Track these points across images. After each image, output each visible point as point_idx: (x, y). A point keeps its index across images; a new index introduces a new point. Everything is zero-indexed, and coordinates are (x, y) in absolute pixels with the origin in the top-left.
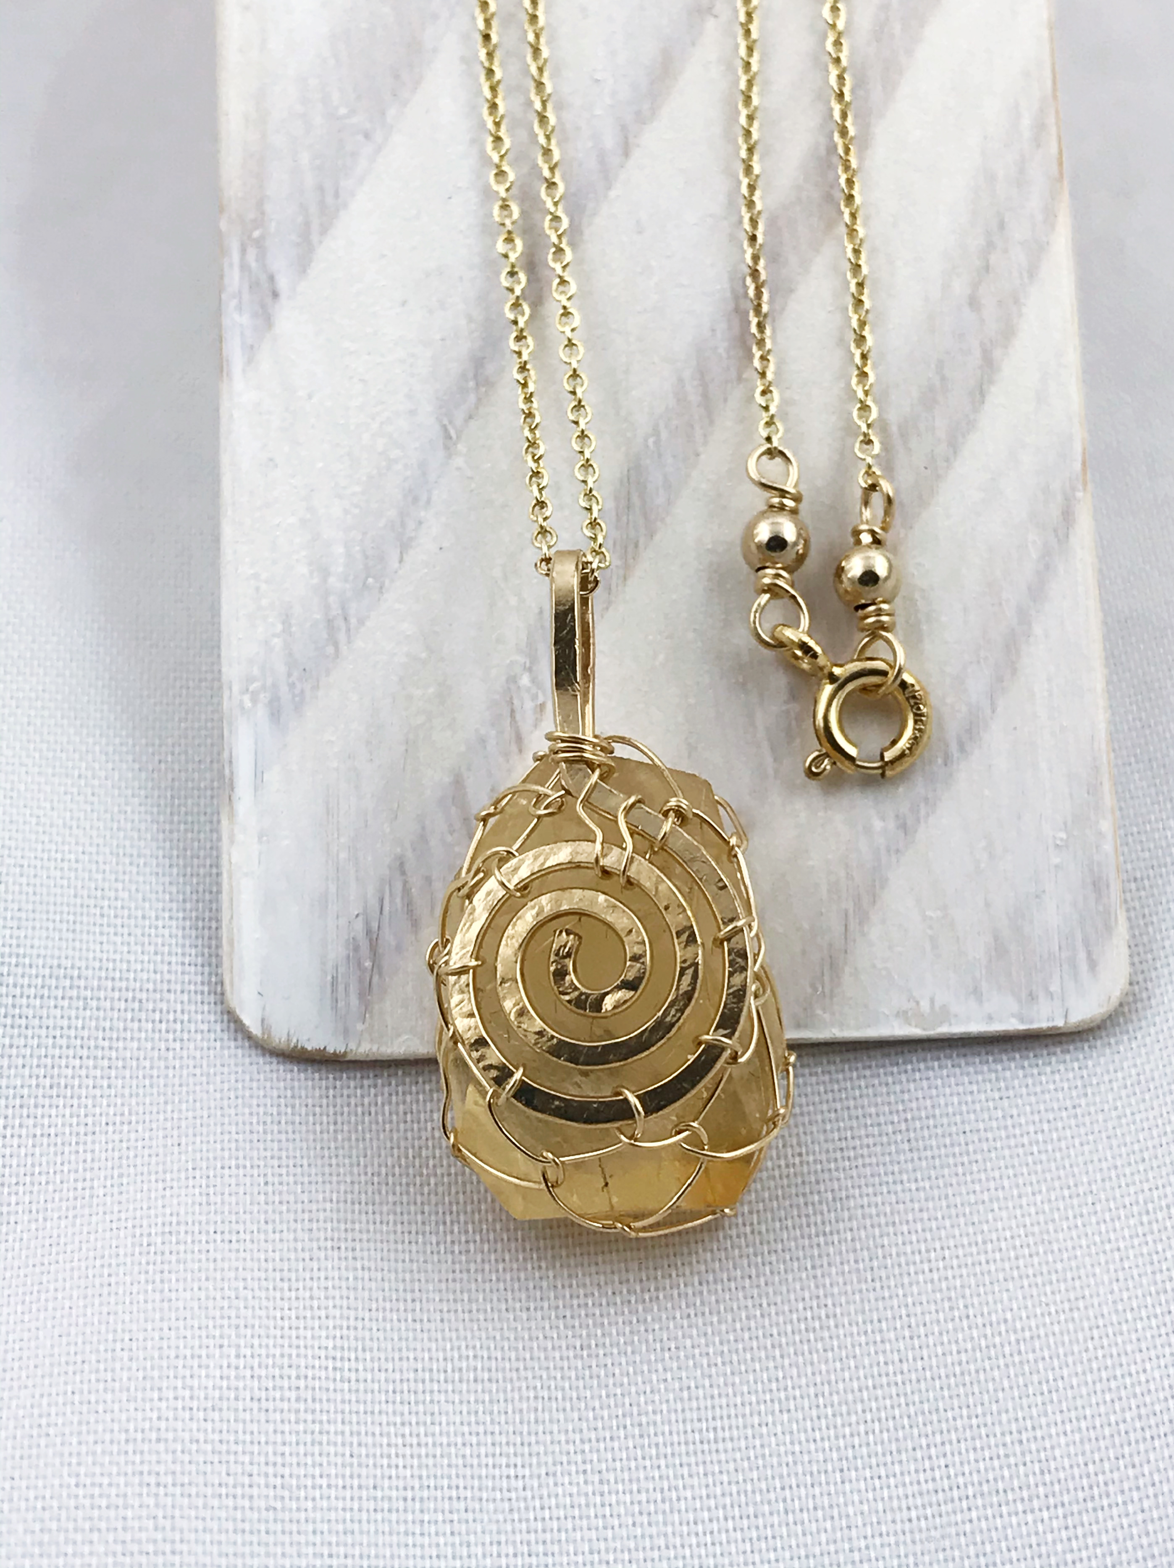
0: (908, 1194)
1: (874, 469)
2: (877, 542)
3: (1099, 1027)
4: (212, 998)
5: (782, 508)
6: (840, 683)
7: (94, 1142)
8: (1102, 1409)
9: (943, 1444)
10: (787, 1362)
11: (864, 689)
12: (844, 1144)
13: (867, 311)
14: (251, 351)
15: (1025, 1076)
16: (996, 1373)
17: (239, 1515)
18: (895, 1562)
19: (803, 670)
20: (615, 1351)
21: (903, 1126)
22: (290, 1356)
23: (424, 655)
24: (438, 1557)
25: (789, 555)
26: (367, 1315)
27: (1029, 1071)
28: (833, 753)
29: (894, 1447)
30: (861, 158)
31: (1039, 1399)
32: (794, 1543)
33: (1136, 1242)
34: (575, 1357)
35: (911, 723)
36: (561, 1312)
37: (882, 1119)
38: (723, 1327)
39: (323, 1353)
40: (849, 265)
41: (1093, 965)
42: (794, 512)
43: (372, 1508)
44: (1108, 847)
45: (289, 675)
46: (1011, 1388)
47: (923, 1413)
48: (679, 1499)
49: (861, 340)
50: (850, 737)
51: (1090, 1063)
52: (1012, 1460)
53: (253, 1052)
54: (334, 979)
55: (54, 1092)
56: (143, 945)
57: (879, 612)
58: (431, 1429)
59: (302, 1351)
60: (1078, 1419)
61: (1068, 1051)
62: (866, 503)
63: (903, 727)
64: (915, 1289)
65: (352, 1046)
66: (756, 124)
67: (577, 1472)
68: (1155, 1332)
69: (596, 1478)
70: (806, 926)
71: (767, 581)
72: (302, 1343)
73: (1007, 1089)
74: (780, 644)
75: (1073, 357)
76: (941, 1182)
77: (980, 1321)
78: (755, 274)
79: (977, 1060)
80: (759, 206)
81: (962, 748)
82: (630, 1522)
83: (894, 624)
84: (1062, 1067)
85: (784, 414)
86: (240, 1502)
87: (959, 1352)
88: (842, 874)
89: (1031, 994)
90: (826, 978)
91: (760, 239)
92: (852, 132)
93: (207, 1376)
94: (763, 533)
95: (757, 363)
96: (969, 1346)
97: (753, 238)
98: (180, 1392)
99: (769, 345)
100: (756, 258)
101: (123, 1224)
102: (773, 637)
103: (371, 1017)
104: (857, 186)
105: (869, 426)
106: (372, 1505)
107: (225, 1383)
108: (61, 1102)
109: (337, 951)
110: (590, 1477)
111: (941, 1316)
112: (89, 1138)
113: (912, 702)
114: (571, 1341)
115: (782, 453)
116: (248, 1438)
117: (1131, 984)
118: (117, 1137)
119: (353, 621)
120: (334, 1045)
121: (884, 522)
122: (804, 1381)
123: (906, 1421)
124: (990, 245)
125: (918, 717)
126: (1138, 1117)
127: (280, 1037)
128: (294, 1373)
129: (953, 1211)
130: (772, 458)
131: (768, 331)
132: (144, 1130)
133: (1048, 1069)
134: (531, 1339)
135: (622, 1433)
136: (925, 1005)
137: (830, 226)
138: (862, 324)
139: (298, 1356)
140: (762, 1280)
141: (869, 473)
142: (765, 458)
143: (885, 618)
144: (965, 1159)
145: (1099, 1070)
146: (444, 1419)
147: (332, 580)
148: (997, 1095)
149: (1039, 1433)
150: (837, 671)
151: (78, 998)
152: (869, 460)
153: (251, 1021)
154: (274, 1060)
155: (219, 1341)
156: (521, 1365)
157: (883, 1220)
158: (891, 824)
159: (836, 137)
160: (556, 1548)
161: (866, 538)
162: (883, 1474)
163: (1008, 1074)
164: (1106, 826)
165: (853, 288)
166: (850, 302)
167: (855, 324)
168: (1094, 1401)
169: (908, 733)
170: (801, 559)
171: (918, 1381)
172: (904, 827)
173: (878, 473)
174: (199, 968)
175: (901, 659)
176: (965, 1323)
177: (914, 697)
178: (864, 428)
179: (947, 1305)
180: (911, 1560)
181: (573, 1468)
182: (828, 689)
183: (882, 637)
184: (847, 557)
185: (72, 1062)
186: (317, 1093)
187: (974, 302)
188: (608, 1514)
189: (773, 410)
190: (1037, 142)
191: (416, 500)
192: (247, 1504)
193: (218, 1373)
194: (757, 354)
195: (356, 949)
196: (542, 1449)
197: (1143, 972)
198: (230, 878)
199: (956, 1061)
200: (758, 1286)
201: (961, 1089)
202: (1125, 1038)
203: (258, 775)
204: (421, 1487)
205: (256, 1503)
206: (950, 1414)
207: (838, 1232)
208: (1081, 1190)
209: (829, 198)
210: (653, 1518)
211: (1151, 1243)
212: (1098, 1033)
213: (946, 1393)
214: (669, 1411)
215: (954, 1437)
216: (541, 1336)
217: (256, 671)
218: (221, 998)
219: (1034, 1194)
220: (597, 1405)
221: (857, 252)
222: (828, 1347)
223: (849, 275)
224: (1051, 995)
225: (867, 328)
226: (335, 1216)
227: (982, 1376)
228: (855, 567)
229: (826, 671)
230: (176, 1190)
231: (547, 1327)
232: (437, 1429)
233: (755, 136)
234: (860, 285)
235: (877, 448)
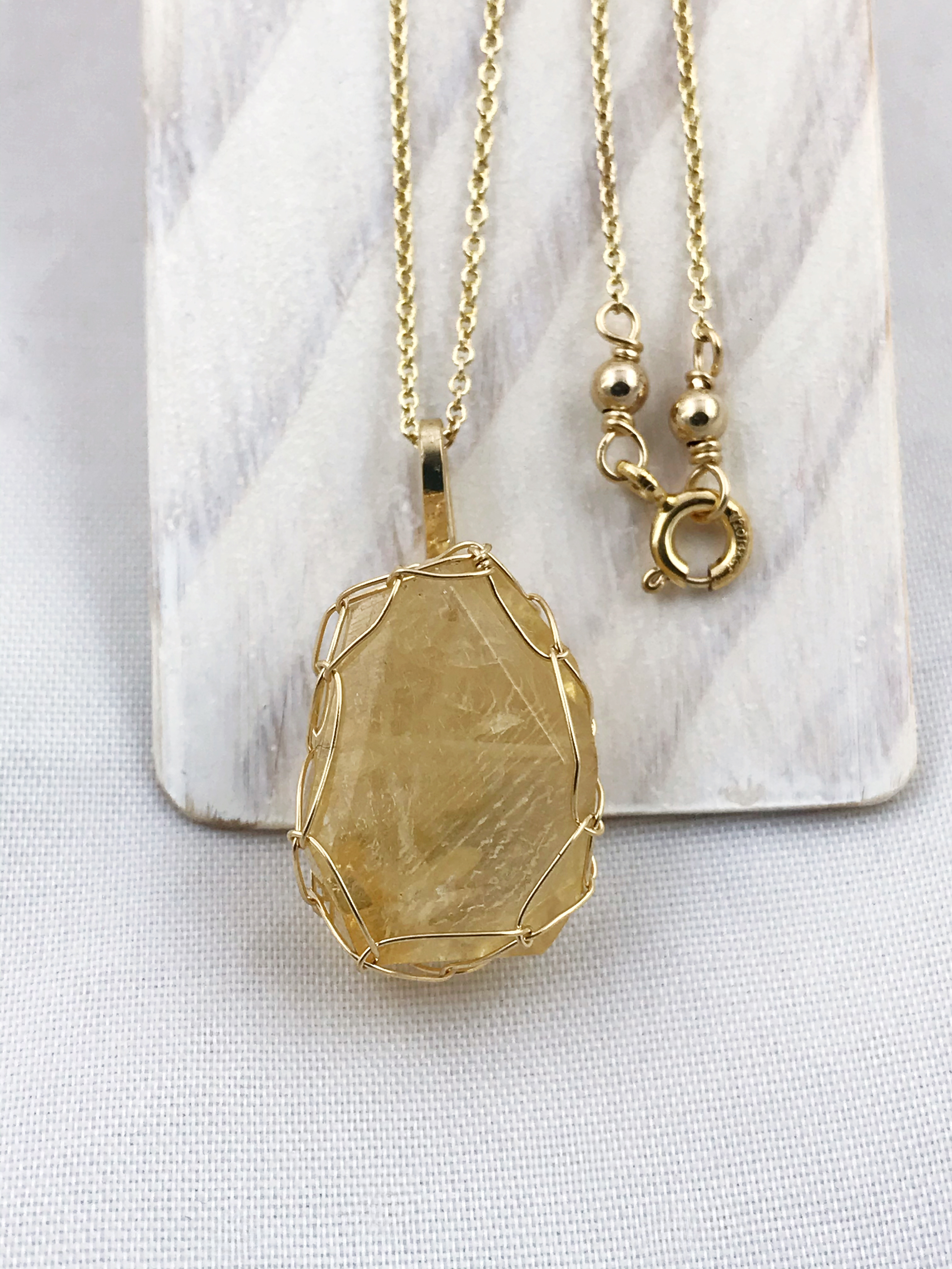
0: (726, 944)
1: (705, 322)
2: (708, 386)
3: (890, 801)
4: (145, 774)
5: (625, 357)
6: (673, 511)
7: (44, 903)
8: (888, 1136)
9: (754, 1161)
10: (623, 1088)
11: (696, 515)
12: (673, 900)
13: (701, 182)
14: (171, 221)
15: (827, 843)
16: (800, 1102)
17: (159, 1225)
18: (712, 1263)
19: (642, 499)
20: (479, 1076)
21: (724, 885)
22: (204, 1086)
23: (320, 485)
24: (328, 1255)
25: (631, 398)
26: (270, 1048)
27: (830, 839)
28: (666, 569)
29: (712, 1164)
30: (697, 46)
31: (835, 1126)
32: (627, 1245)
33: (919, 990)
34: (446, 1081)
35: (734, 545)
36: (435, 1042)
37: (706, 879)
38: (570, 1057)
39: (232, 1082)
40: (686, 140)
41: (886, 750)
42: (636, 360)
43: (272, 1214)
44: (901, 649)
45: (206, 502)
46: (812, 1115)
47: (737, 1135)
48: (532, 1205)
49: (695, 206)
50: (682, 556)
51: (882, 832)
52: (812, 1178)
53: (179, 821)
54: (246, 763)
55: (12, 859)
56: (87, 729)
57: (708, 448)
58: (323, 1144)
59: (215, 1081)
60: (868, 1144)
61: (865, 822)
62: (698, 352)
63: (728, 548)
64: (732, 1027)
65: (261, 818)
66: (606, 15)
67: (446, 1182)
68: (934, 1071)
69: (463, 1186)
70: (642, 716)
71: (612, 422)
72: (215, 1074)
73: (812, 854)
74: (622, 478)
75: (879, 220)
76: (755, 934)
77: (787, 1056)
78: (604, 148)
79: (788, 829)
80: (608, 88)
81: (778, 564)
82: (491, 1224)
83: (721, 458)
84: (859, 835)
85: (628, 272)
86: (160, 1214)
87: (769, 1083)
88: (674, 672)
89: (833, 775)
90: (659, 761)
91: (609, 118)
92: (689, 21)
93: (134, 1106)
94: (609, 379)
95: (605, 228)
96: (777, 1078)
97: (603, 117)
98: (110, 1121)
99: (616, 212)
100: (605, 134)
101: (67, 974)
102: (616, 471)
103: (277, 793)
104: (693, 70)
105: (701, 284)
106: (272, 1212)
107: (148, 1112)
108: (18, 868)
109: (248, 736)
110: (457, 1185)
111: (754, 1051)
112: (41, 900)
113: (736, 526)
114: (443, 1067)
115: (626, 309)
116: (167, 1158)
117: (918, 763)
118: (64, 898)
119: (260, 456)
120: (246, 817)
121: (714, 368)
122: (636, 1104)
123: (723, 1141)
124: (810, 122)
125: (741, 540)
126: (922, 882)
127: (200, 809)
128: (207, 1100)
129: (766, 960)
130: (618, 313)
131: (616, 200)
132: (87, 892)
133: (847, 837)
134: (409, 1066)
135: (484, 1147)
136: (743, 786)
137: (670, 104)
138: (697, 192)
139: (211, 1085)
140: (603, 1017)
141: (702, 325)
142: (612, 313)
143: (713, 454)
144: (776, 915)
145: (889, 840)
146: (334, 1136)
147: (241, 419)
148: (804, 859)
149: (834, 1155)
150: (671, 500)
151: (32, 777)
152: (701, 314)
153: (176, 795)
154: (198, 828)
155: (144, 1075)
156: (400, 1089)
157: (706, 966)
158: (717, 629)
159: (676, 26)
160: (428, 1247)
161: (698, 383)
162: (703, 1187)
163: (813, 841)
164: (900, 630)
165: (689, 161)
166: (687, 172)
167: (690, 192)
168: (881, 1130)
169: (732, 552)
170: (641, 401)
171: (734, 1107)
172: (727, 631)
173: (710, 326)
174: (135, 749)
175: (726, 490)
176: (774, 1057)
177: (738, 522)
178: (697, 286)
179: (759, 1041)
180: (725, 1261)
181: (443, 1178)
182: (663, 516)
183: (710, 470)
184: (680, 400)
185: (27, 833)
186: (233, 855)
187: (794, 171)
188: (472, 1217)
189: (619, 270)
190: (851, 29)
191: (312, 350)
192: (165, 1215)
193: (142, 1103)
194: (606, 220)
195: (264, 736)
196: (417, 1161)
197: (928, 753)
198: (158, 674)
199: (771, 830)
200: (600, 1022)
201: (774, 854)
202: (913, 810)
203: (181, 586)
204: (314, 1195)
205: (173, 1214)
206: (760, 1136)
207: (668, 976)
208: (873, 944)
209: (668, 80)
210: (510, 1221)
211: (931, 992)
212: (890, 806)
213: (757, 1118)
214: (524, 1129)
215: (763, 1156)
216: (417, 1064)
217: (178, 499)
218: (153, 775)
219: (833, 946)
220: (464, 1122)
221: (693, 128)
222: (658, 1076)
223: (686, 149)
224: (850, 776)
225: (701, 196)
226: (245, 961)
227: (788, 1104)
228: (688, 409)
229: (662, 500)
230: (112, 944)
231: (423, 1056)
232: (328, 1145)
233: (605, 26)
234: (696, 158)
235: (708, 303)
